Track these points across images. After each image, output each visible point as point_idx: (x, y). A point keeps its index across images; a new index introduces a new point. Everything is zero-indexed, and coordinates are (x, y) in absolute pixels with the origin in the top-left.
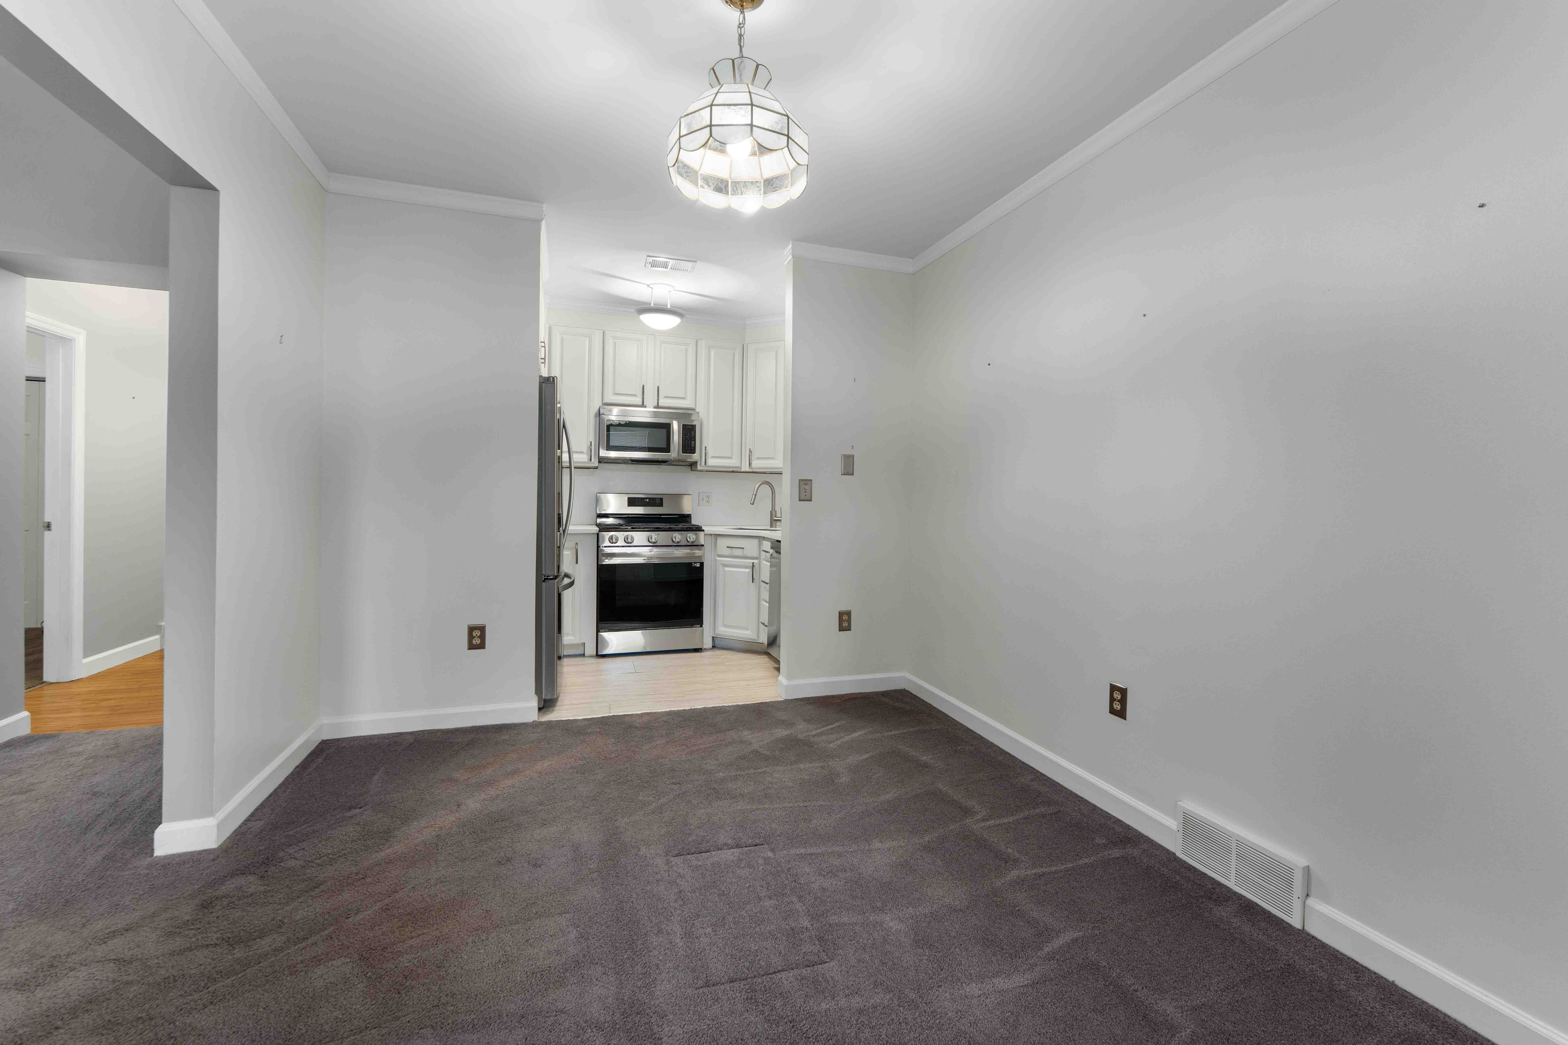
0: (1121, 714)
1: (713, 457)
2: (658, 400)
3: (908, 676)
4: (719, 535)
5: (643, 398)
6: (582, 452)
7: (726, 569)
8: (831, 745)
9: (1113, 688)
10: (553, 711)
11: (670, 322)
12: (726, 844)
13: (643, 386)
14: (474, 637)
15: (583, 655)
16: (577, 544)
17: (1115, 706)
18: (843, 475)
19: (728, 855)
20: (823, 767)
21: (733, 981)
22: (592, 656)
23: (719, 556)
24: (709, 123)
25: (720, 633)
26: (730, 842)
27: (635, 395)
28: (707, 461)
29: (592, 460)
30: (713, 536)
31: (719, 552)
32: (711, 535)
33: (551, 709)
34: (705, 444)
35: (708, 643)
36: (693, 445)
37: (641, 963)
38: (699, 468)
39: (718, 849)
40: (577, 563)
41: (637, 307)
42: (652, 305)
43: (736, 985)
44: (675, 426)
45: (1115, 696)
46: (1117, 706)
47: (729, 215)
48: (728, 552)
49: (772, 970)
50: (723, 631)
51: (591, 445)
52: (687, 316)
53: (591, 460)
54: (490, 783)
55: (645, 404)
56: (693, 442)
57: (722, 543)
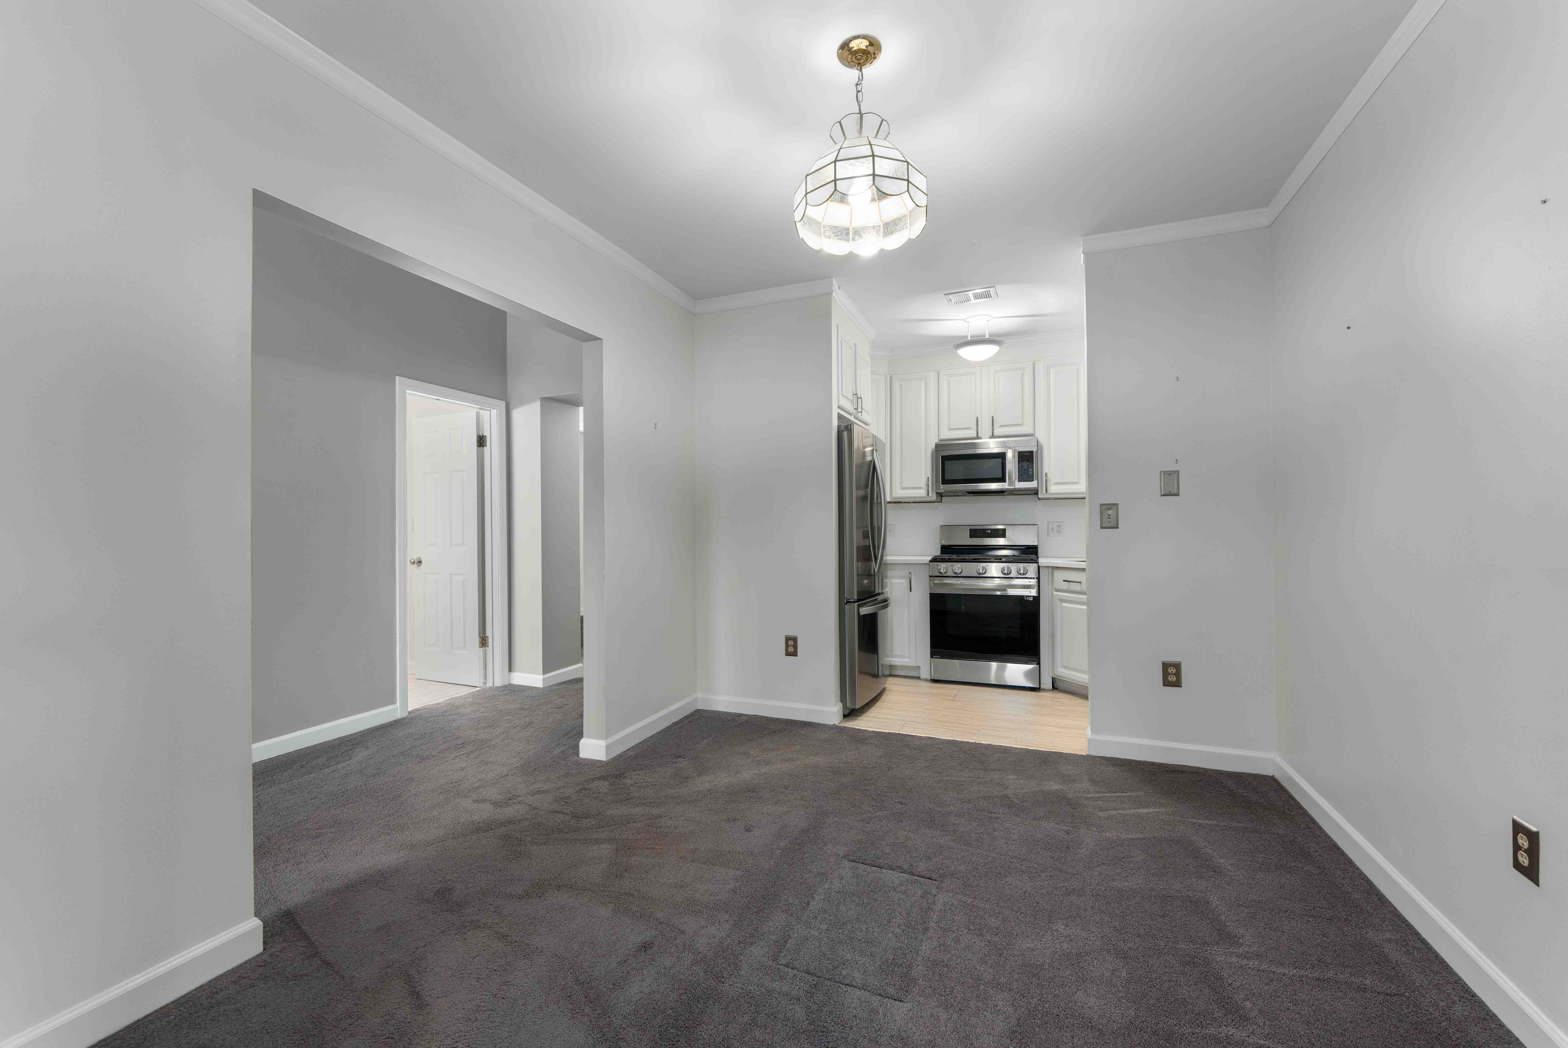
0: (1531, 872)
1: (1056, 484)
2: (993, 430)
3: (1279, 760)
4: (1057, 567)
5: (977, 430)
6: (921, 488)
7: (1064, 604)
8: (1101, 814)
9: (1518, 828)
10: (856, 719)
11: (988, 351)
12: (900, 867)
13: (977, 418)
14: (789, 646)
15: (919, 678)
16: (910, 573)
17: (1520, 859)
18: (1163, 495)
19: (895, 877)
20: (1068, 833)
21: (809, 973)
22: (926, 680)
23: (1057, 590)
24: (833, 179)
25: (1057, 674)
26: (905, 867)
27: (970, 428)
28: (1048, 488)
29: (930, 495)
30: (1050, 569)
31: (1056, 586)
32: (1048, 567)
33: (856, 718)
34: (1046, 470)
35: (1047, 683)
36: (1030, 473)
37: (754, 926)
38: (1040, 496)
39: (891, 869)
40: (911, 591)
41: (954, 344)
42: (969, 338)
43: (809, 977)
44: (1010, 455)
45: (1520, 841)
46: (1524, 860)
47: (851, 257)
48: (1065, 586)
49: (847, 982)
50: (1062, 672)
51: (928, 481)
52: (1006, 341)
53: (928, 495)
54: (767, 763)
55: (979, 435)
56: (1030, 470)
57: (1059, 576)
